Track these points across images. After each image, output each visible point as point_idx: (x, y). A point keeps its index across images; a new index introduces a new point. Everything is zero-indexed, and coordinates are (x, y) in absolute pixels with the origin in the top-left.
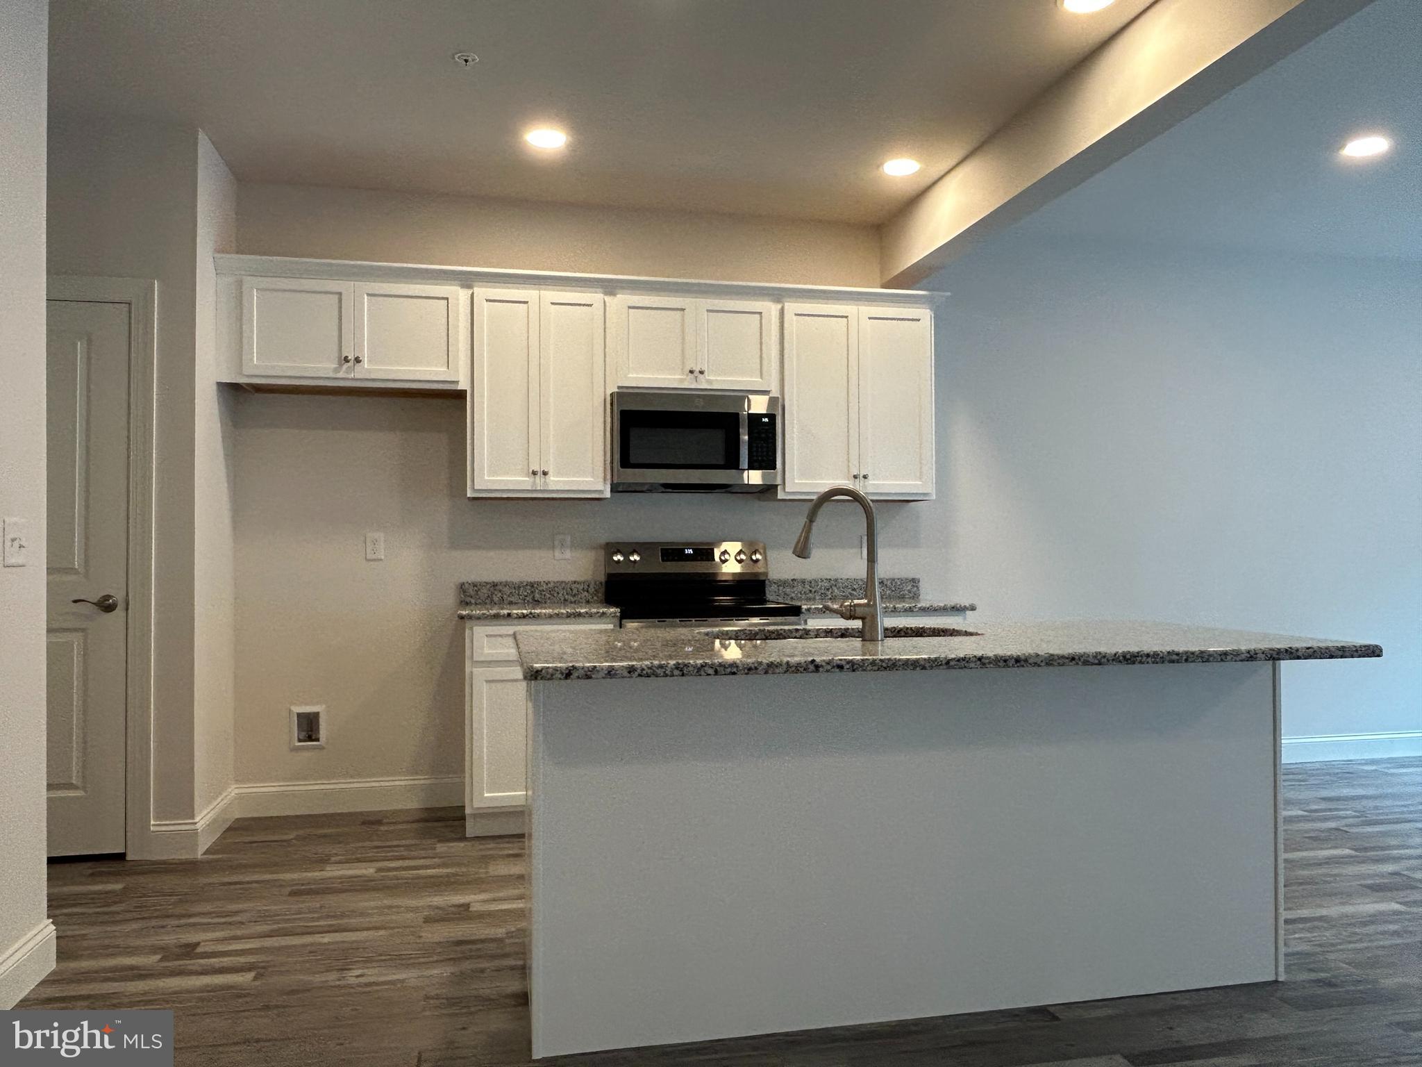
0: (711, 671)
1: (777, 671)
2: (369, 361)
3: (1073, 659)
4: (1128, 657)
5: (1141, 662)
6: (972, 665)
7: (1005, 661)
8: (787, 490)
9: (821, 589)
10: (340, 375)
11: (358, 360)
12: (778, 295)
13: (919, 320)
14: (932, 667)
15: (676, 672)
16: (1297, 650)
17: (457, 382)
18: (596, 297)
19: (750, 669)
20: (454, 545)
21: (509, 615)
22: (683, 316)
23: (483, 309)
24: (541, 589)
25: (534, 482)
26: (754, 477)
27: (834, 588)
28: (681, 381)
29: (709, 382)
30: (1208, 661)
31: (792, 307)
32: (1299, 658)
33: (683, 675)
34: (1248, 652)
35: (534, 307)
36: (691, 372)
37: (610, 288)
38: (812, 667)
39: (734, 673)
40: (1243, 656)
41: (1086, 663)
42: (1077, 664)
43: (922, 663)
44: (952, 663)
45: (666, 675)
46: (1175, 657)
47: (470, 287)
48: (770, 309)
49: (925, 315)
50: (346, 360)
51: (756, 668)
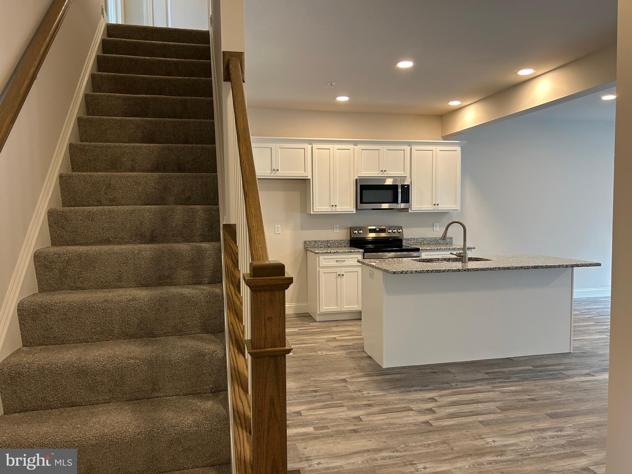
0: (435, 272)
1: (450, 271)
2: (280, 170)
3: (522, 268)
4: (535, 267)
5: (538, 268)
6: (497, 269)
7: (505, 268)
8: (412, 210)
9: (420, 241)
10: (272, 175)
11: (278, 170)
12: (410, 144)
13: (456, 151)
14: (487, 270)
15: (426, 272)
16: (579, 265)
17: (307, 176)
18: (351, 147)
19: (444, 271)
20: (303, 228)
21: (330, 252)
22: (379, 152)
23: (316, 151)
24: (330, 242)
25: (332, 209)
26: (402, 206)
27: (424, 241)
28: (378, 174)
29: (387, 174)
30: (555, 268)
31: (414, 148)
32: (579, 267)
33: (428, 273)
34: (566, 265)
35: (331, 150)
36: (382, 171)
37: (356, 143)
38: (458, 270)
39: (440, 272)
40: (564, 266)
41: (525, 269)
42: (522, 269)
43: (485, 269)
44: (492, 269)
45: (424, 273)
46: (547, 267)
47: (311, 144)
48: (407, 148)
49: (458, 149)
50: (274, 170)
51: (445, 271)
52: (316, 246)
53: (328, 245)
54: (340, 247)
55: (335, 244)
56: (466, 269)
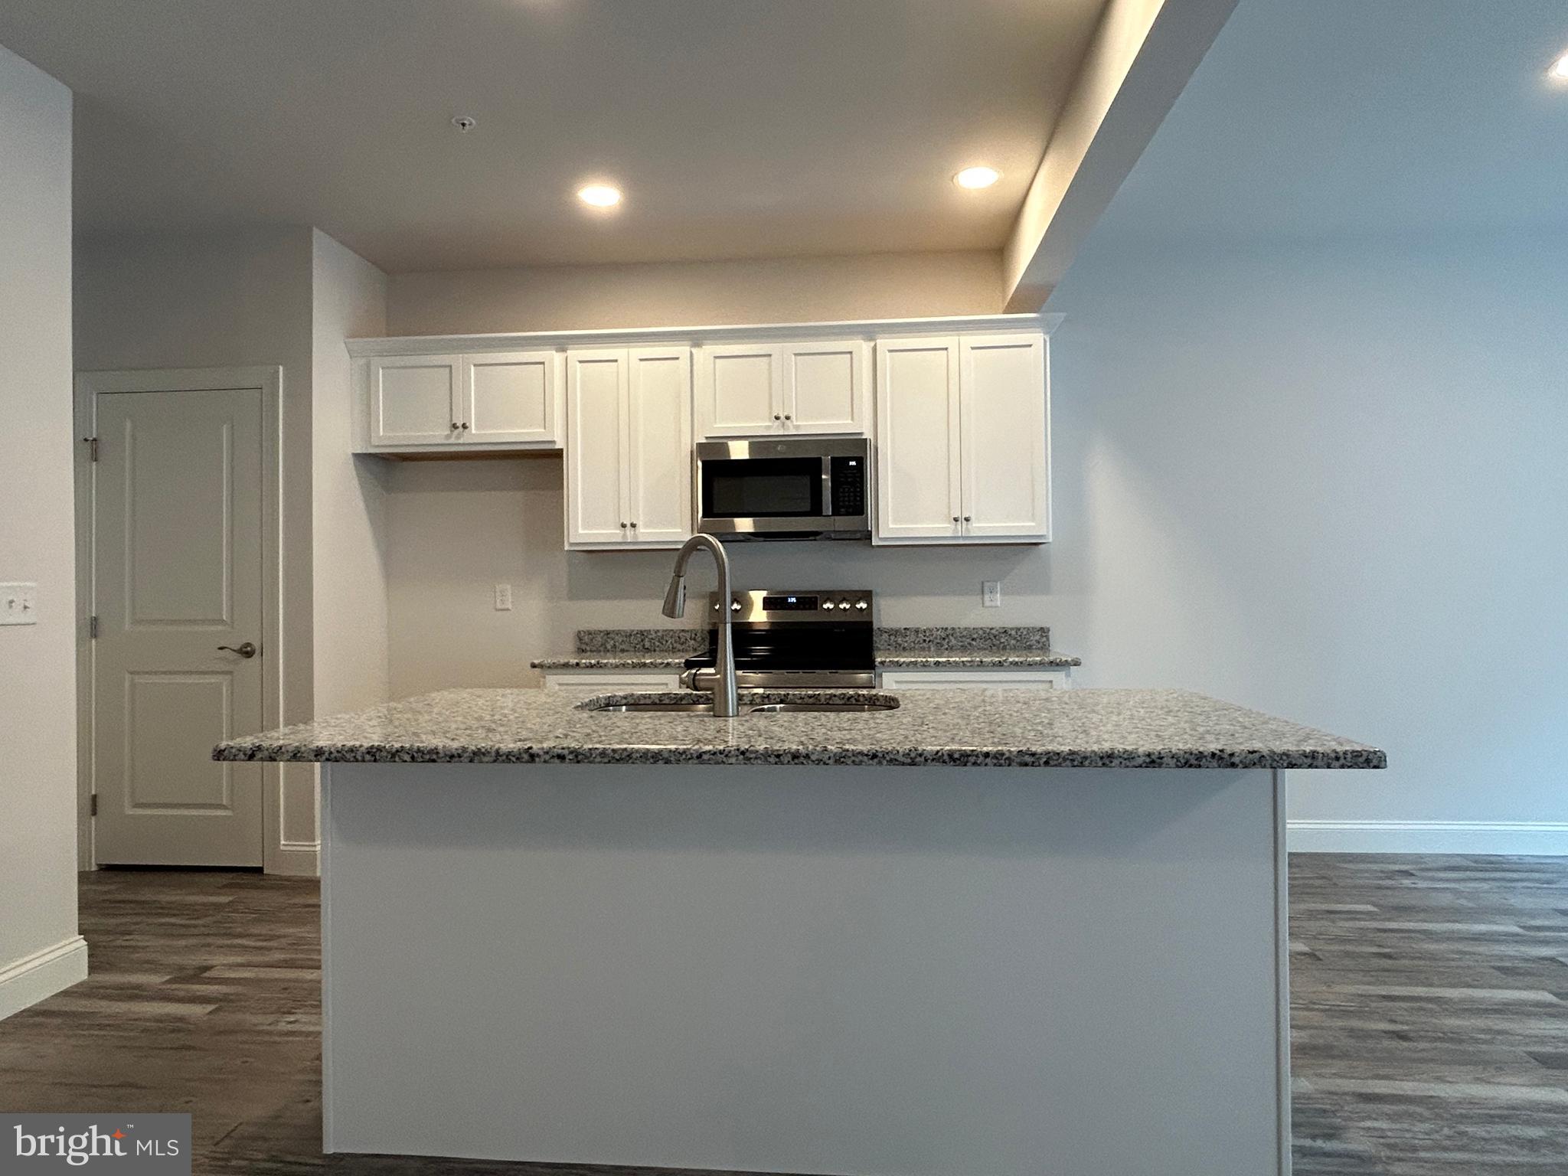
0: (407, 758)
1: (486, 759)
2: (477, 427)
3: (874, 756)
4: (956, 756)
5: (975, 764)
6: (733, 760)
7: (778, 756)
9: (936, 638)
10: (452, 440)
11: (464, 426)
12: (869, 333)
13: (1030, 346)
14: (678, 761)
15: (368, 757)
17: (553, 442)
18: (682, 350)
19: (452, 756)
20: (574, 594)
22: (770, 365)
23: (576, 370)
24: (650, 637)
25: (625, 535)
26: (843, 523)
27: (951, 637)
28: (768, 428)
29: (797, 427)
30: (1081, 765)
31: (884, 343)
33: (375, 761)
35: (622, 363)
36: (777, 418)
37: (696, 339)
38: (526, 757)
39: (434, 761)
41: (893, 761)
42: (880, 763)
43: (666, 755)
44: (705, 757)
46: (1027, 759)
47: (564, 350)
48: (862, 348)
49: (1038, 339)
50: (455, 427)
51: (459, 756)
52: (609, 647)
53: (644, 645)
54: (679, 651)
55: (664, 643)
56: (566, 752)
